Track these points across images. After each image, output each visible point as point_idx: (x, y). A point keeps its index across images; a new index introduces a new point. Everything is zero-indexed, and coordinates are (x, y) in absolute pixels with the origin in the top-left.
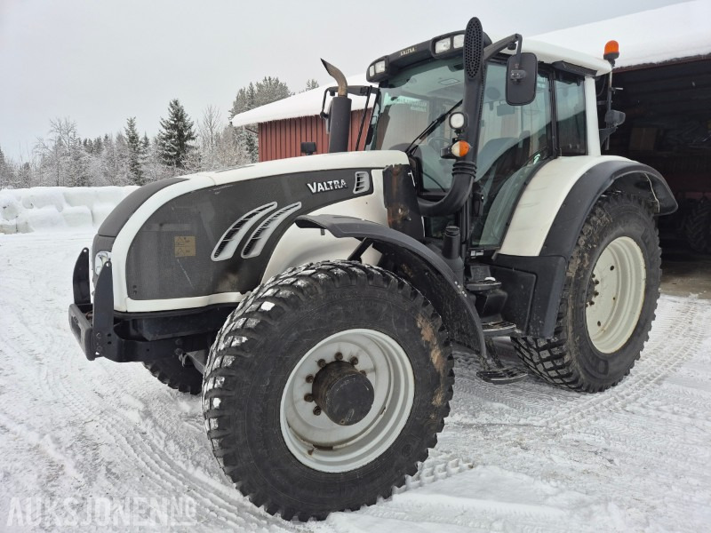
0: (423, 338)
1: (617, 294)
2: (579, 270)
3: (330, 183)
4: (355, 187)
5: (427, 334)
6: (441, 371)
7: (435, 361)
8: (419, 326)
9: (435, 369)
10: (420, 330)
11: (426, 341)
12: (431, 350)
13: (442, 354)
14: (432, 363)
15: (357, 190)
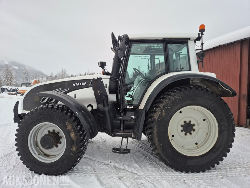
0: (68, 128)
1: (208, 132)
2: (160, 116)
3: (81, 83)
4: (90, 84)
5: (69, 127)
6: (75, 140)
7: (72, 136)
8: (66, 124)
9: (72, 139)
10: (67, 126)
11: (69, 130)
12: (71, 133)
13: (75, 135)
14: (71, 136)
15: (90, 85)
